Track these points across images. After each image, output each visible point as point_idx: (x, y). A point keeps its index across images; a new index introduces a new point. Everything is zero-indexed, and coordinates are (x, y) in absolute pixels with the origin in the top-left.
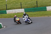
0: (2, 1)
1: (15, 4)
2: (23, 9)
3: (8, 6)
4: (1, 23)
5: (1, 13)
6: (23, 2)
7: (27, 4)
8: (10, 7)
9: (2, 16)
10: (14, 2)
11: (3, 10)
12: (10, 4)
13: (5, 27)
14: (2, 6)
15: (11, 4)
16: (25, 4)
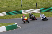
0: (17, 2)
1: (30, 4)
2: (39, 9)
3: (24, 6)
4: (17, 24)
5: (16, 14)
6: (38, 2)
7: (42, 4)
8: (26, 7)
9: (17, 16)
10: (29, 2)
11: (18, 10)
12: (25, 4)
13: (20, 27)
14: (18, 6)
15: (27, 4)
16: (40, 4)
